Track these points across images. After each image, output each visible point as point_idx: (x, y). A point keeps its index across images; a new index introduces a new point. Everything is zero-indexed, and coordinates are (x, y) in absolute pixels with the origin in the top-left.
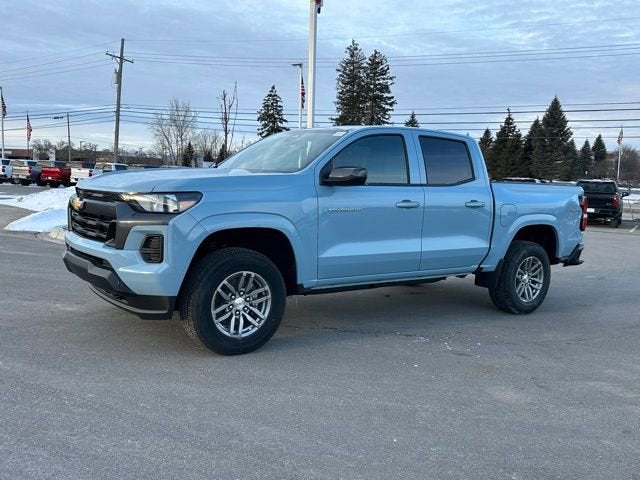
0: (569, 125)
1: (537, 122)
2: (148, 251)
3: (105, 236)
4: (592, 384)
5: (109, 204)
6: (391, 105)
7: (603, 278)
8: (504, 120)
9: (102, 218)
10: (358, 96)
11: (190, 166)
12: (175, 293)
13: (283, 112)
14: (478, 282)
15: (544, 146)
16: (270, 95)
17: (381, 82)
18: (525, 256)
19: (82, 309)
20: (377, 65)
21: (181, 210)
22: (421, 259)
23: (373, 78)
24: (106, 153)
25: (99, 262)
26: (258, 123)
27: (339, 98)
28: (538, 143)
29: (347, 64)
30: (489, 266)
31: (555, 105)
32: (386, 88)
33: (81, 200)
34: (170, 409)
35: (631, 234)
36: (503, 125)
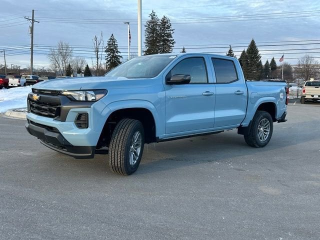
0: (259, 53)
1: (244, 52)
2: (79, 122)
3: (54, 115)
4: (308, 182)
5: (55, 97)
6: (173, 44)
7: (290, 128)
8: (228, 51)
9: (51, 105)
10: (156, 39)
11: (91, 76)
12: (95, 144)
13: (118, 48)
14: (239, 132)
15: (248, 64)
16: (111, 39)
17: (167, 32)
18: (262, 118)
19: (35, 154)
20: (165, 23)
21: (97, 99)
22: (214, 121)
23: (163, 30)
24: (25, 70)
25: (50, 129)
26: (105, 53)
27: (146, 40)
28: (245, 62)
29: (150, 23)
30: (245, 124)
31: (253, 43)
32: (169, 35)
33: (38, 95)
34: (101, 207)
35: (294, 105)
36: (228, 53)
